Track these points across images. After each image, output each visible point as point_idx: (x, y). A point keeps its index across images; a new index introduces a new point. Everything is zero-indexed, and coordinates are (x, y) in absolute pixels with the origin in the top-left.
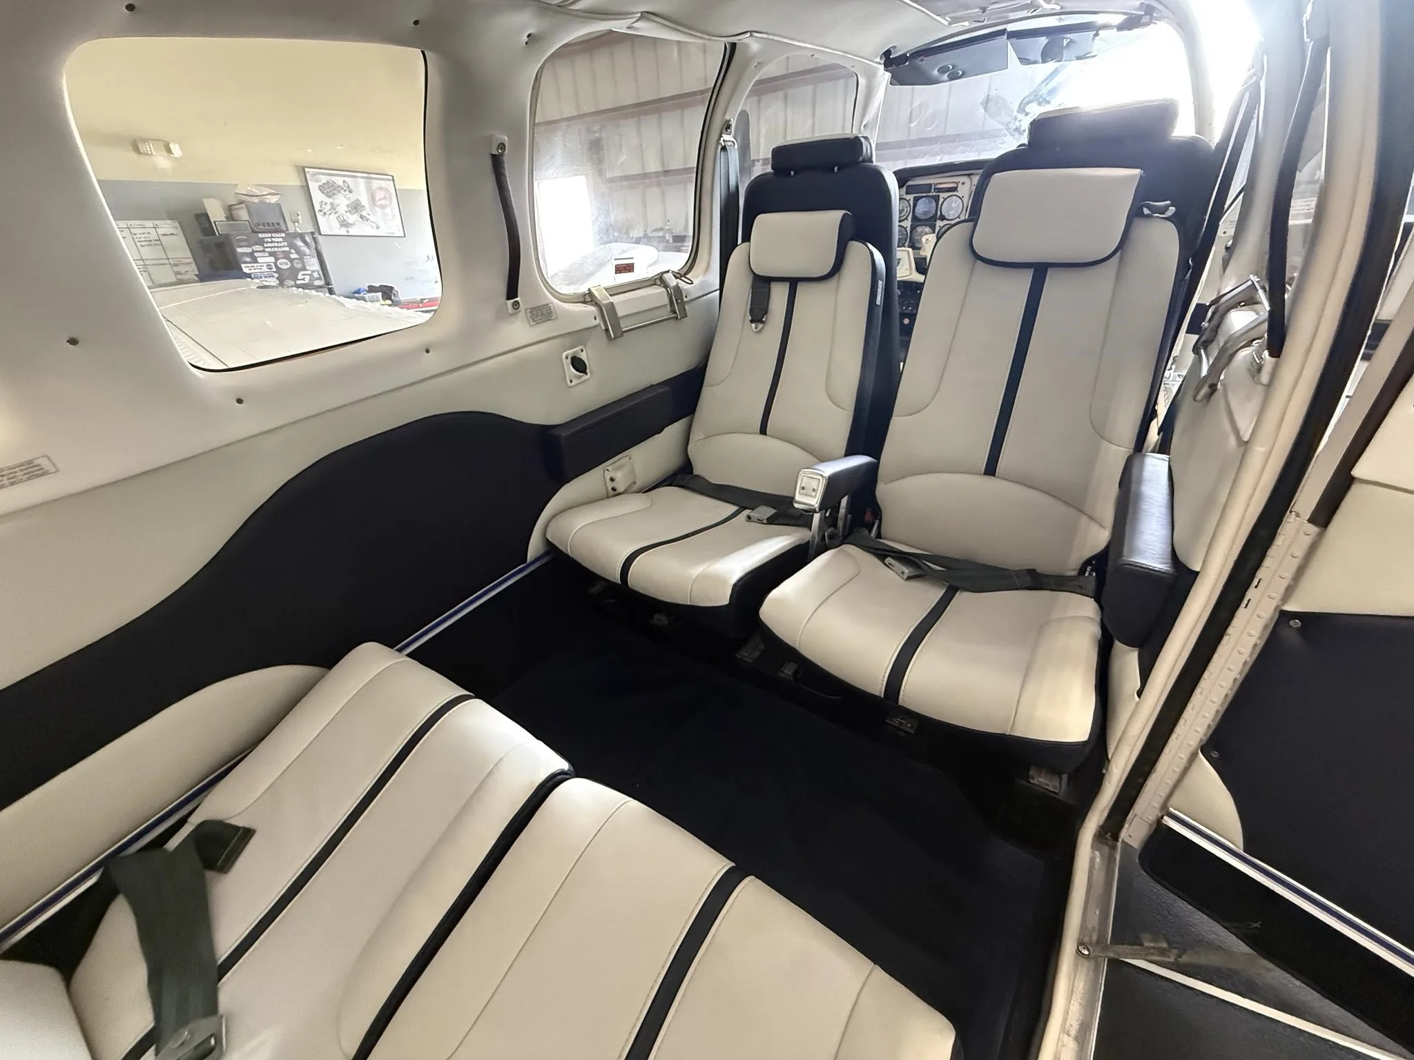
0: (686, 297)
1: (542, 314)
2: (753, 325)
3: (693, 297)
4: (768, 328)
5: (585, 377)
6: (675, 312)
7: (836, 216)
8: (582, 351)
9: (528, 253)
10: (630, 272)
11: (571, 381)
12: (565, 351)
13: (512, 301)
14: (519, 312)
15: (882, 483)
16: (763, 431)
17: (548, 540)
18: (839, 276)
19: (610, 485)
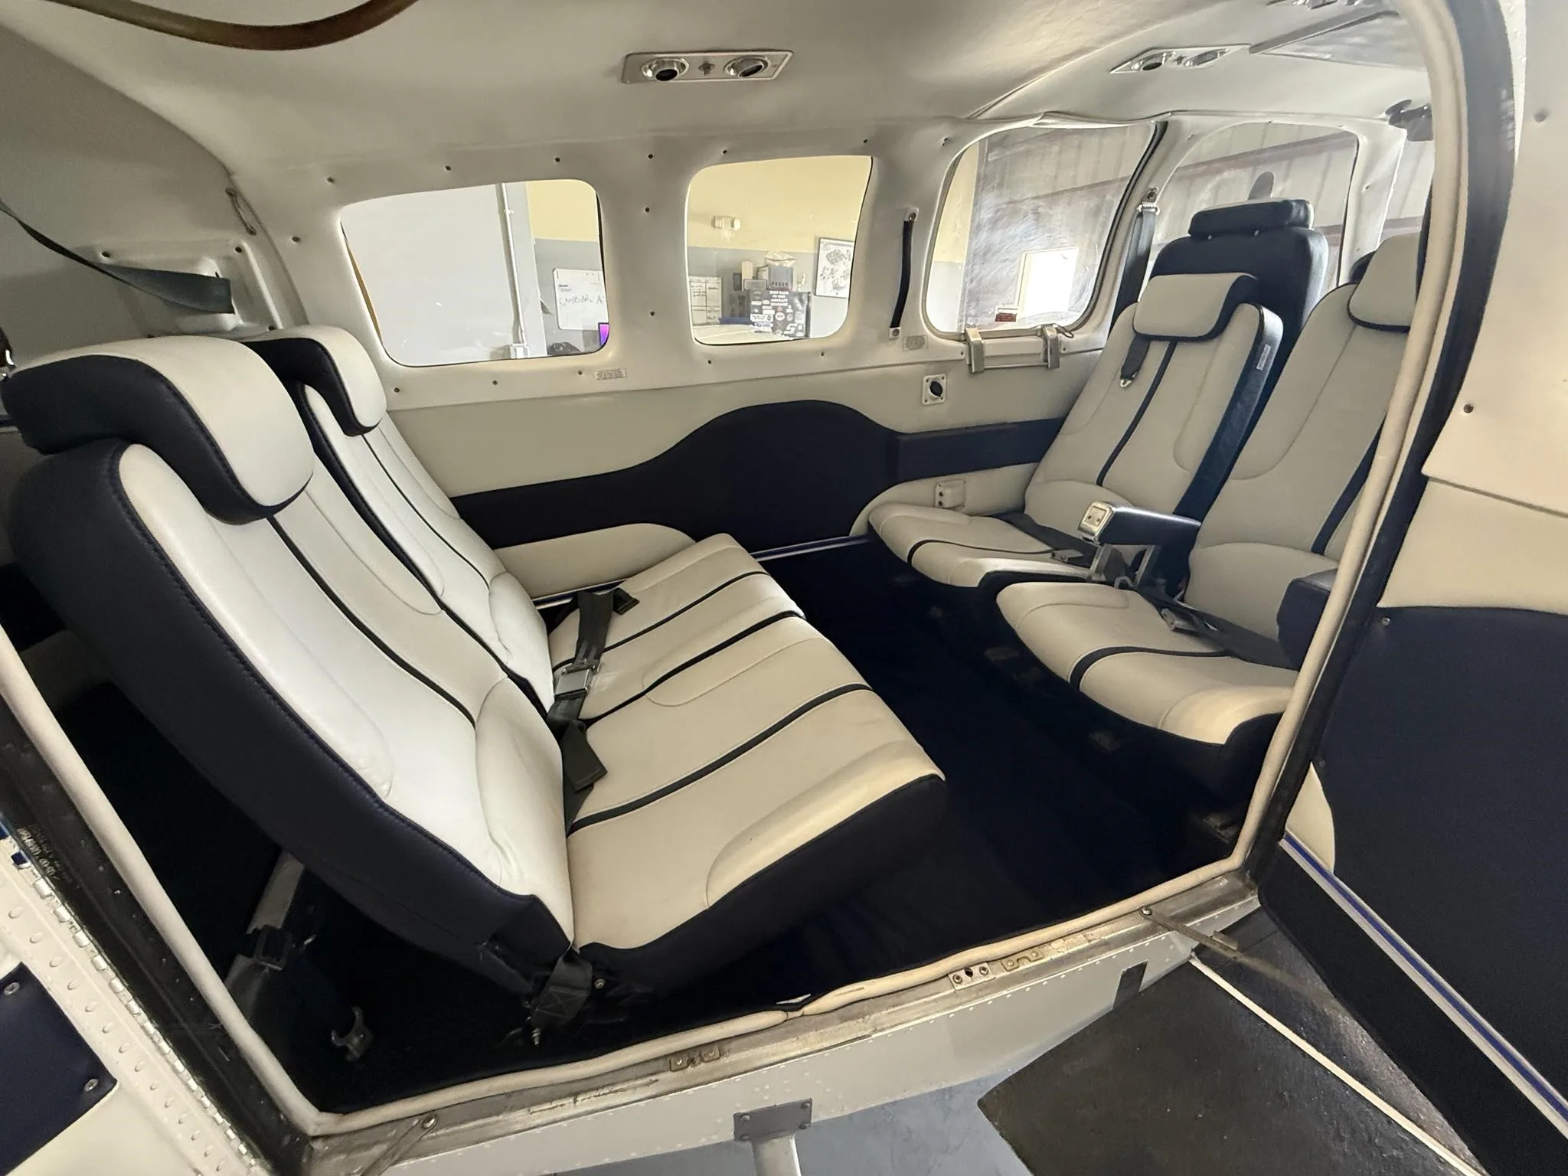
0: (1064, 349)
1: (918, 342)
2: (1122, 381)
3: (1071, 351)
4: (1136, 384)
5: (940, 400)
6: (1046, 361)
8: (943, 378)
9: (916, 296)
10: (1011, 321)
11: (926, 401)
12: (927, 376)
13: (894, 329)
14: (897, 338)
15: (1199, 546)
16: (1100, 482)
17: (869, 522)
18: (1221, 336)
19: (938, 499)
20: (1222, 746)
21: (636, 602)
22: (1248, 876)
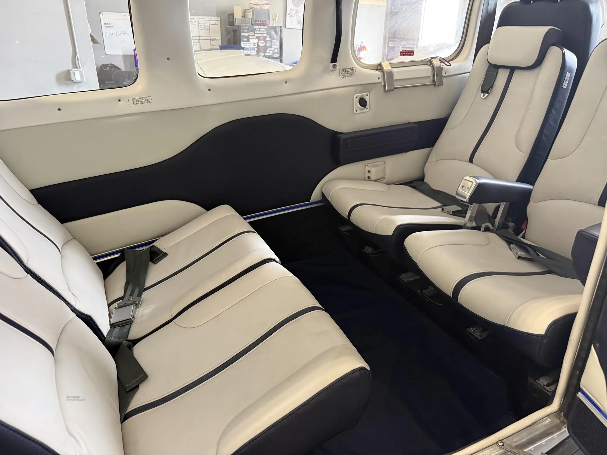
0: (445, 73)
1: (349, 72)
2: (482, 94)
3: (450, 74)
4: (491, 96)
5: (365, 110)
6: (434, 81)
7: (543, 30)
8: (367, 95)
9: (346, 42)
10: (410, 56)
11: (356, 111)
12: (356, 94)
13: (333, 64)
14: (335, 70)
15: (533, 202)
16: (471, 161)
17: (322, 192)
18: (541, 66)
19: (367, 174)
20: (542, 336)
21: (165, 255)
22: (562, 415)
